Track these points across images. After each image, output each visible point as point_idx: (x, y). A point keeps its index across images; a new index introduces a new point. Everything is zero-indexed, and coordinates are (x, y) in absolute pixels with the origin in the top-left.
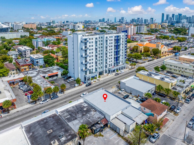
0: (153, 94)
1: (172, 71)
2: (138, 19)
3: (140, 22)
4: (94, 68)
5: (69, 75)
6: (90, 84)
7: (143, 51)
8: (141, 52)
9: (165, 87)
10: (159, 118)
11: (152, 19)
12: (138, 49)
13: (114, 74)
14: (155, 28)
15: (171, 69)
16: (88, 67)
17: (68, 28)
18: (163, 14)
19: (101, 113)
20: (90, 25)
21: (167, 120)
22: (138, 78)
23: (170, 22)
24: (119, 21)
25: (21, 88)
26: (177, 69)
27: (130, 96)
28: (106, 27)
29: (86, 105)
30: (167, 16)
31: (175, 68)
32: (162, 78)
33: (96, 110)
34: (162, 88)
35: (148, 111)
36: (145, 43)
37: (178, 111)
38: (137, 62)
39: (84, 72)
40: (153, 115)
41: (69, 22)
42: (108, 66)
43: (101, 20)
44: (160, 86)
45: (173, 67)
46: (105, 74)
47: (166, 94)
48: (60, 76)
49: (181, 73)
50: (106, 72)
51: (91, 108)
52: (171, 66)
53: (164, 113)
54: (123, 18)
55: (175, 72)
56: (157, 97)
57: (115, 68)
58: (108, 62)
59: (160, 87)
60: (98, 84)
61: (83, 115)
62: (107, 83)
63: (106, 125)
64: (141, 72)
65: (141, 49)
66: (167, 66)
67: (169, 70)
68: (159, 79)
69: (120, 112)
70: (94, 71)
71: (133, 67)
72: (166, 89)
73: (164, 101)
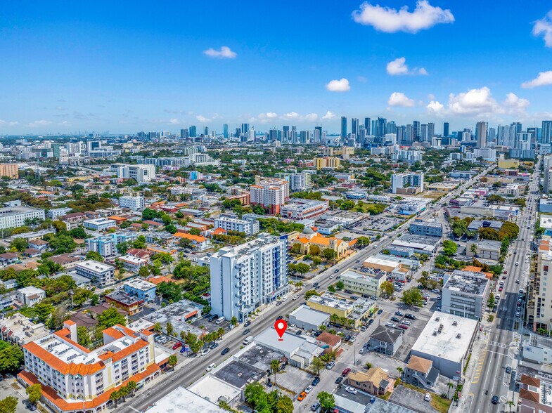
0: (328, 326)
1: (352, 289)
2: (286, 128)
3: (290, 139)
4: (249, 299)
5: (212, 313)
6: (249, 323)
7: (309, 251)
8: (306, 252)
9: (340, 316)
10: (334, 348)
11: (320, 128)
12: (302, 248)
13: (275, 303)
14: (328, 166)
15: (350, 287)
16: (243, 300)
17: (115, 174)
18: (344, 120)
19: (279, 352)
20: (169, 161)
21: (342, 350)
22: (309, 308)
23: (361, 139)
24: (237, 135)
25: (159, 341)
26: (357, 286)
27: (303, 332)
28: (211, 166)
29: (260, 348)
30: (354, 123)
31: (355, 285)
32: (337, 305)
33: (273, 351)
34: (337, 317)
35: (324, 344)
36: (312, 236)
37: (352, 341)
38: (303, 277)
39: (239, 308)
40: (328, 347)
41: (100, 147)
42: (266, 293)
43: (187, 130)
44: (334, 315)
45: (352, 284)
46: (262, 305)
47: (341, 324)
48: (199, 316)
49: (362, 291)
50: (264, 302)
51: (266, 350)
52: (350, 282)
53: (338, 344)
54: (246, 125)
55: (355, 290)
56: (332, 328)
57: (276, 294)
58: (266, 288)
59: (335, 317)
60: (259, 321)
61: (263, 357)
62: (270, 319)
63: (287, 363)
64: (312, 298)
65: (306, 247)
66: (345, 283)
67: (347, 288)
68: (333, 306)
69: (298, 349)
70: (250, 303)
71: (299, 288)
72: (342, 319)
73: (339, 332)
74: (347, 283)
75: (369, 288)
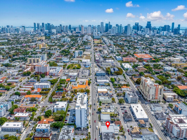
11: (24, 27)
14: (43, 47)
22: (103, 114)
26: (105, 101)
32: (111, 111)
36: (78, 86)
44: (111, 114)
74: (102, 101)
75: (109, 101)
